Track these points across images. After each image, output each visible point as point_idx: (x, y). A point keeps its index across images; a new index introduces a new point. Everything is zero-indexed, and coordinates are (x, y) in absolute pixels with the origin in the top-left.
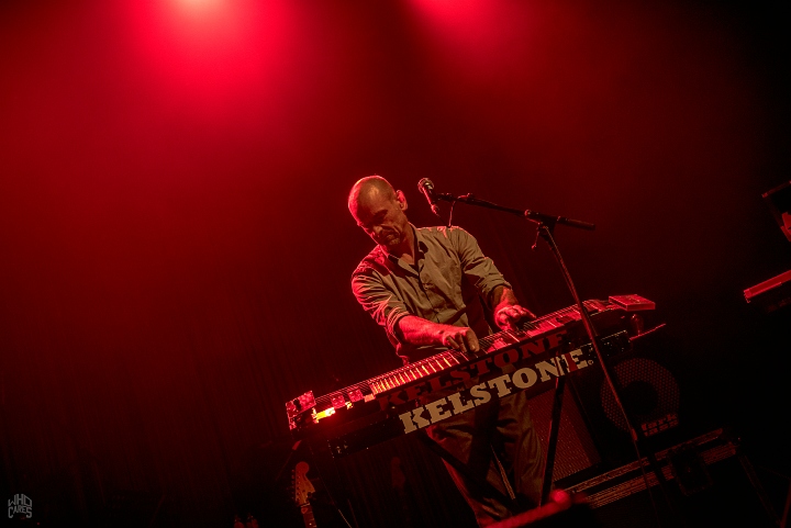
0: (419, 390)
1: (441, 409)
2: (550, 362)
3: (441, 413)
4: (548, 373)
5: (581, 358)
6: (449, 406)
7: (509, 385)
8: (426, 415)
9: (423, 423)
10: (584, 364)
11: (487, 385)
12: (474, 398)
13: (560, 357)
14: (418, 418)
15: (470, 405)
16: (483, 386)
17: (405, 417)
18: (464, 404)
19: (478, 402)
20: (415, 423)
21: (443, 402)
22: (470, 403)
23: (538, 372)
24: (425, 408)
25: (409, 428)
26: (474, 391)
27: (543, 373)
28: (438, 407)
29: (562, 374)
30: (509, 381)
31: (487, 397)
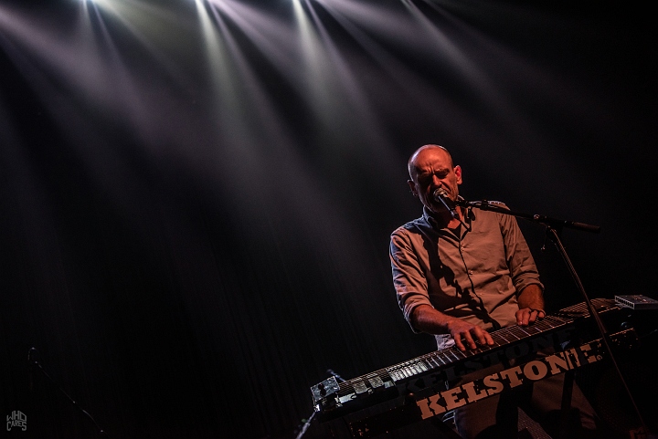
0: (435, 379)
1: (456, 398)
2: (559, 356)
3: (456, 401)
4: (558, 366)
5: (590, 353)
6: (463, 395)
7: (521, 376)
8: (442, 402)
9: (439, 410)
10: (592, 359)
11: (499, 375)
12: (487, 388)
13: (569, 351)
14: (435, 406)
15: (483, 394)
16: (495, 376)
17: (422, 403)
18: (478, 393)
19: (491, 392)
20: (432, 410)
21: (457, 390)
22: (483, 392)
23: (548, 364)
24: (441, 396)
25: (426, 414)
26: (487, 381)
27: (553, 366)
28: (453, 395)
29: (572, 367)
30: (520, 372)
31: (500, 387)
